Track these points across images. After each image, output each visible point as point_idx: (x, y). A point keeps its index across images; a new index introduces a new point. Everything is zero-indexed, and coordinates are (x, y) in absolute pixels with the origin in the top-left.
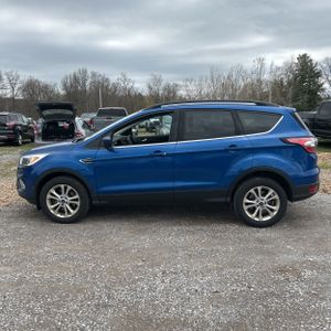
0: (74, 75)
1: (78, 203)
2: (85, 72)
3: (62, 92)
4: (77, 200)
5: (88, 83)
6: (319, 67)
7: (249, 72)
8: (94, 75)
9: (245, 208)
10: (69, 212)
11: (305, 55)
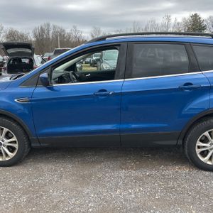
0: (41, 28)
1: (16, 146)
2: (49, 25)
3: (34, 39)
4: (15, 142)
5: (51, 33)
6: (205, 23)
7: (160, 25)
8: (54, 27)
9: (198, 151)
10: (7, 155)
11: (196, 15)
